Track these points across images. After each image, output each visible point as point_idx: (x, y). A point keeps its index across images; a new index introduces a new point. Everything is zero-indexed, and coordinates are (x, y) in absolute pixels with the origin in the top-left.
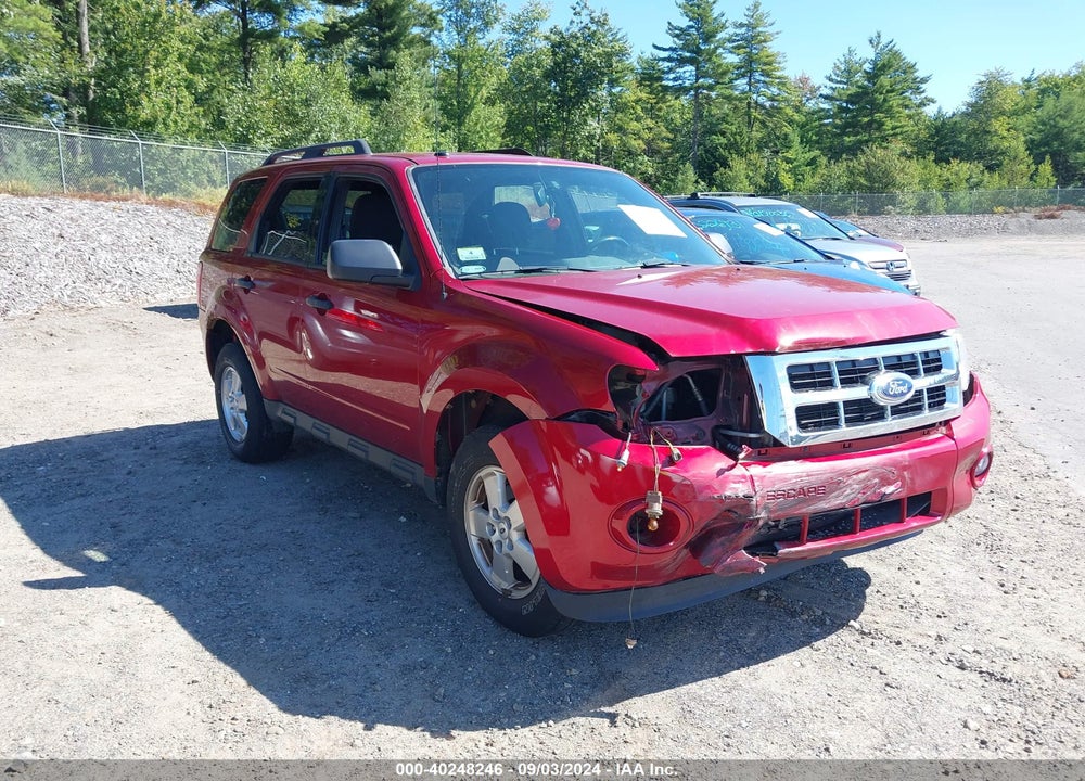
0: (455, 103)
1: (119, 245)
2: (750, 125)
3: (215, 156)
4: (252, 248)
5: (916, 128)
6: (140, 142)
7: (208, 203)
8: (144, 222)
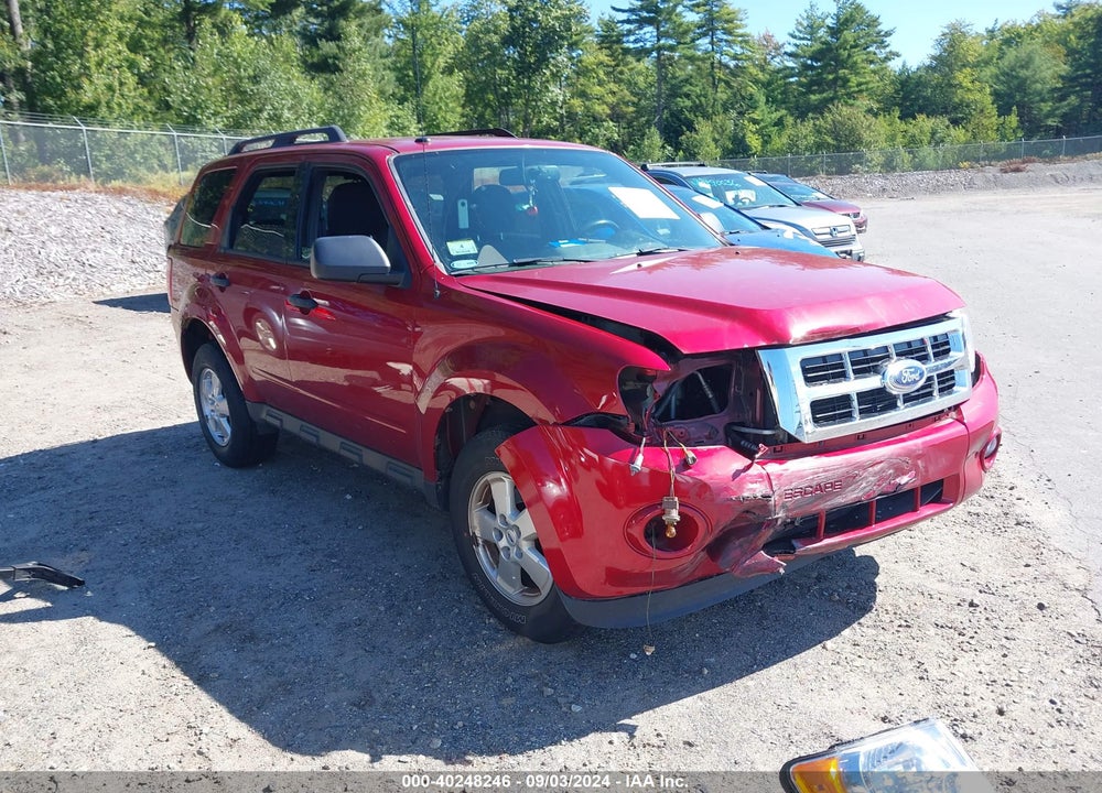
0: (411, 74)
1: (69, 236)
2: (715, 86)
3: (164, 139)
4: (225, 243)
5: (881, 84)
6: (84, 128)
7: (161, 189)
8: (93, 212)
